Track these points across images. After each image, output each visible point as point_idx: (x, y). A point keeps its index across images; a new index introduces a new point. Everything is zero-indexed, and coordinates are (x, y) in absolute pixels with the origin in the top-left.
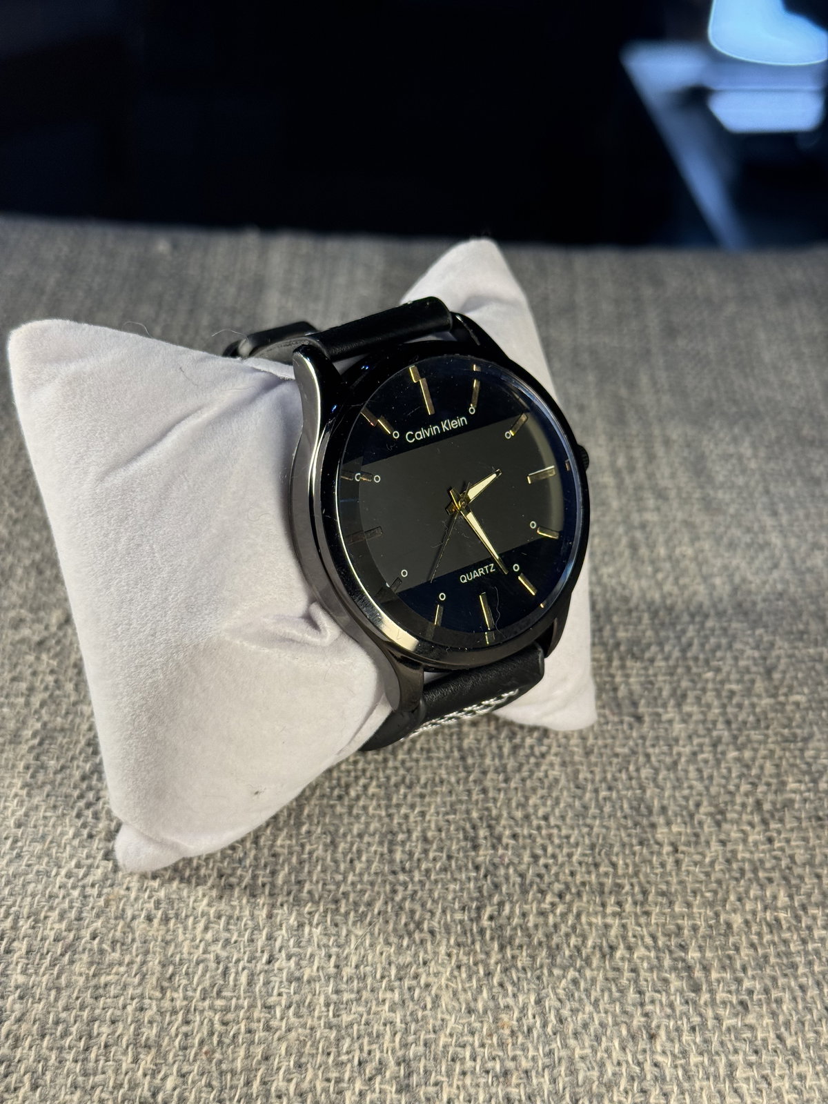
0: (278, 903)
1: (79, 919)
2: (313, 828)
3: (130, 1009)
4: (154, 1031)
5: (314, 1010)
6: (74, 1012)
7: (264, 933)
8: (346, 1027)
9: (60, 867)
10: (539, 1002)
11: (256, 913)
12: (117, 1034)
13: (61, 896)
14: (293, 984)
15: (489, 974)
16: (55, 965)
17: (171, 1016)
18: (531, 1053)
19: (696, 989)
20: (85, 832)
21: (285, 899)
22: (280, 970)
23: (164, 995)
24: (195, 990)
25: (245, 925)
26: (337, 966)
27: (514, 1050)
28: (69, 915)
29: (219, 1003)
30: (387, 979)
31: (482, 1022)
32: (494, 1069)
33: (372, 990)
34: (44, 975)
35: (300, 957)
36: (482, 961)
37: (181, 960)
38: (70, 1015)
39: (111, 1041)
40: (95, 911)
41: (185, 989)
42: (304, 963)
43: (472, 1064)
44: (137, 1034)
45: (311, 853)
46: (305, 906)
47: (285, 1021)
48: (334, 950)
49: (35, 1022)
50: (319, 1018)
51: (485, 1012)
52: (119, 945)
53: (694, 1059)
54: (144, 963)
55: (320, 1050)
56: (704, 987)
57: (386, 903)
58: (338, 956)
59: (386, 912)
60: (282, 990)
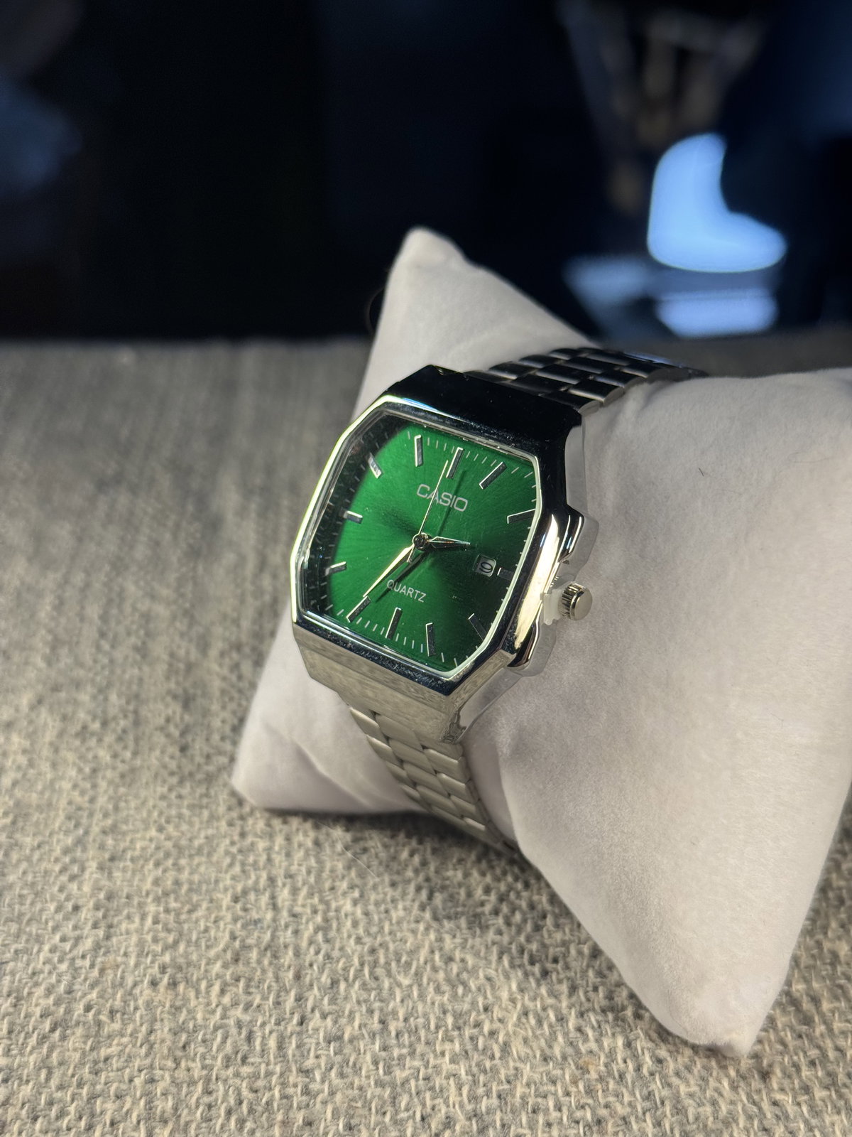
0: (307, 964)
1: (70, 991)
2: (337, 883)
3: (138, 1081)
4: (170, 1103)
5: (360, 1069)
6: (72, 1089)
7: (293, 994)
8: (403, 1084)
9: (42, 943)
10: (628, 1045)
11: (281, 974)
12: (125, 1110)
13: (46, 971)
14: (332, 1044)
15: (561, 1019)
16: (43, 1043)
17: (189, 1085)
18: (627, 1099)
19: (808, 1021)
20: (69, 906)
21: (314, 958)
22: (316, 1030)
23: (178, 1064)
24: (214, 1058)
25: (269, 987)
26: (382, 1022)
27: (605, 1097)
28: (57, 989)
29: (246, 1070)
30: (443, 1028)
31: (562, 1069)
32: (583, 1118)
33: (428, 1043)
34: (31, 1053)
35: (338, 1016)
36: (552, 1006)
37: (195, 1026)
38: (66, 1093)
39: (118, 1118)
40: (88, 982)
41: (203, 1057)
42: (343, 1021)
43: (558, 1114)
44: (150, 1106)
45: (338, 910)
46: (338, 961)
47: (327, 1083)
48: (377, 1005)
49: (23, 1104)
50: (368, 1077)
51: (564, 1058)
52: (118, 1015)
53: (819, 1093)
54: (151, 1032)
55: (373, 1110)
56: (816, 1019)
57: (432, 952)
58: (381, 1010)
59: (433, 960)
60: (320, 1052)
